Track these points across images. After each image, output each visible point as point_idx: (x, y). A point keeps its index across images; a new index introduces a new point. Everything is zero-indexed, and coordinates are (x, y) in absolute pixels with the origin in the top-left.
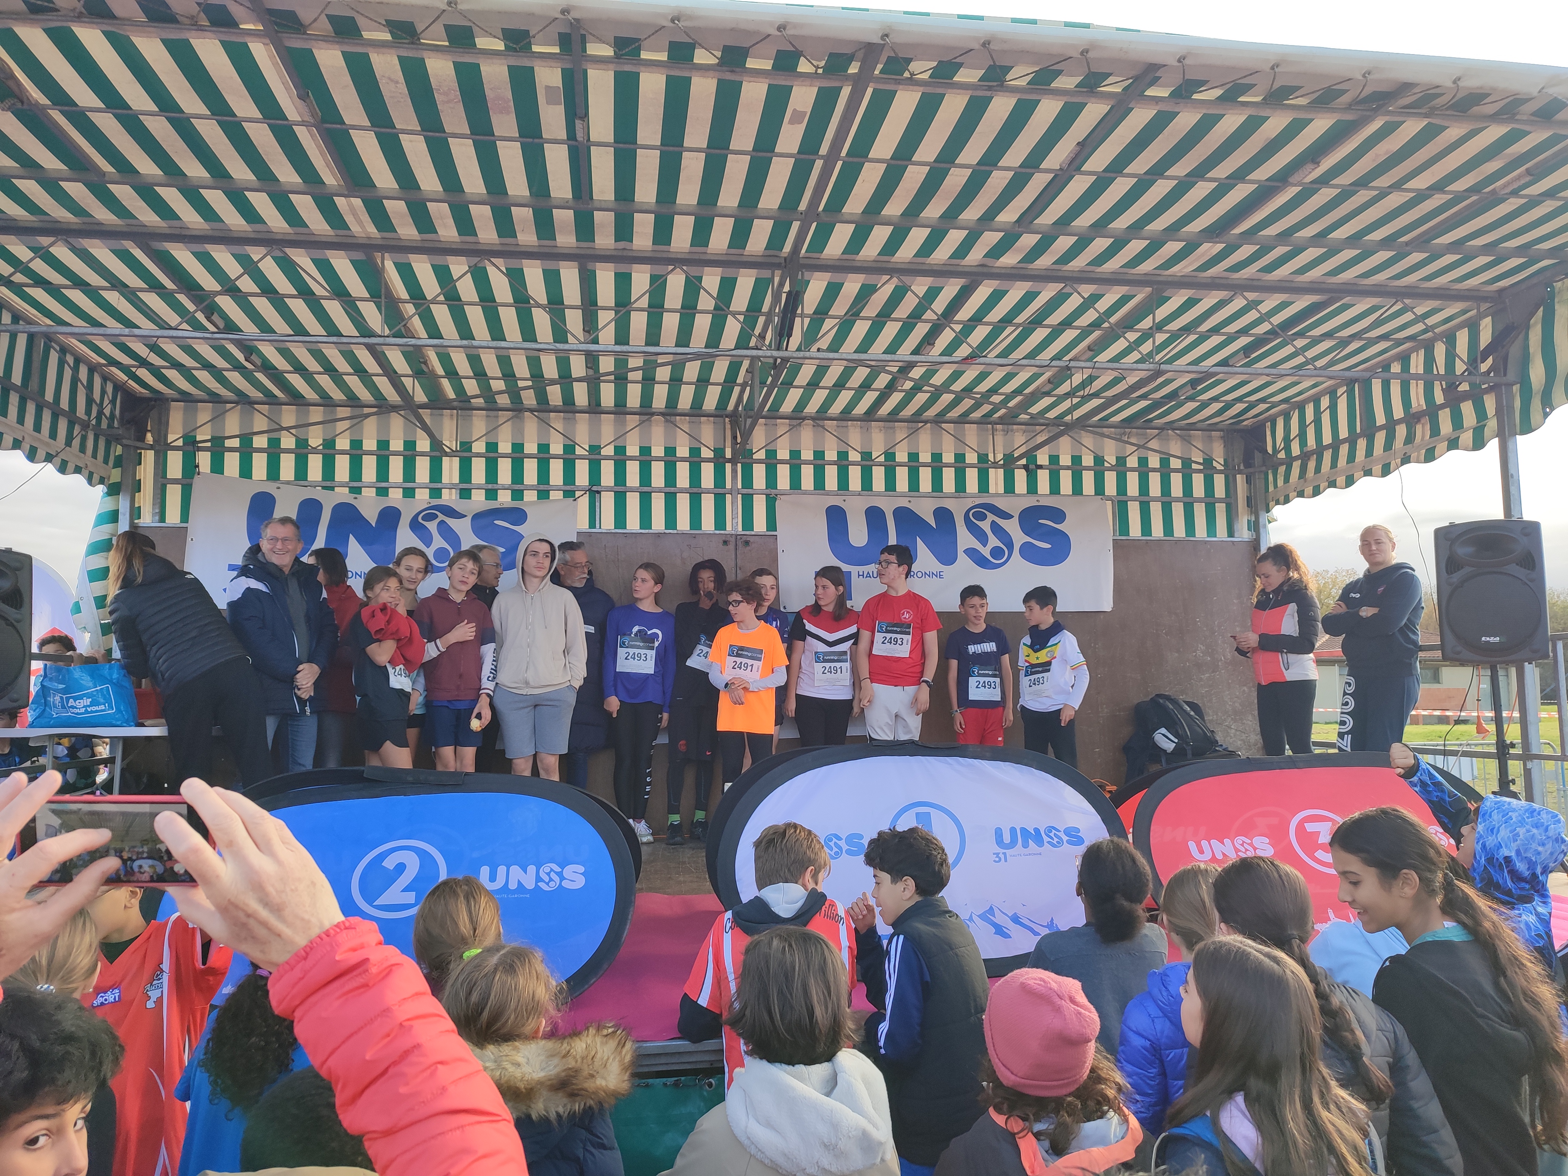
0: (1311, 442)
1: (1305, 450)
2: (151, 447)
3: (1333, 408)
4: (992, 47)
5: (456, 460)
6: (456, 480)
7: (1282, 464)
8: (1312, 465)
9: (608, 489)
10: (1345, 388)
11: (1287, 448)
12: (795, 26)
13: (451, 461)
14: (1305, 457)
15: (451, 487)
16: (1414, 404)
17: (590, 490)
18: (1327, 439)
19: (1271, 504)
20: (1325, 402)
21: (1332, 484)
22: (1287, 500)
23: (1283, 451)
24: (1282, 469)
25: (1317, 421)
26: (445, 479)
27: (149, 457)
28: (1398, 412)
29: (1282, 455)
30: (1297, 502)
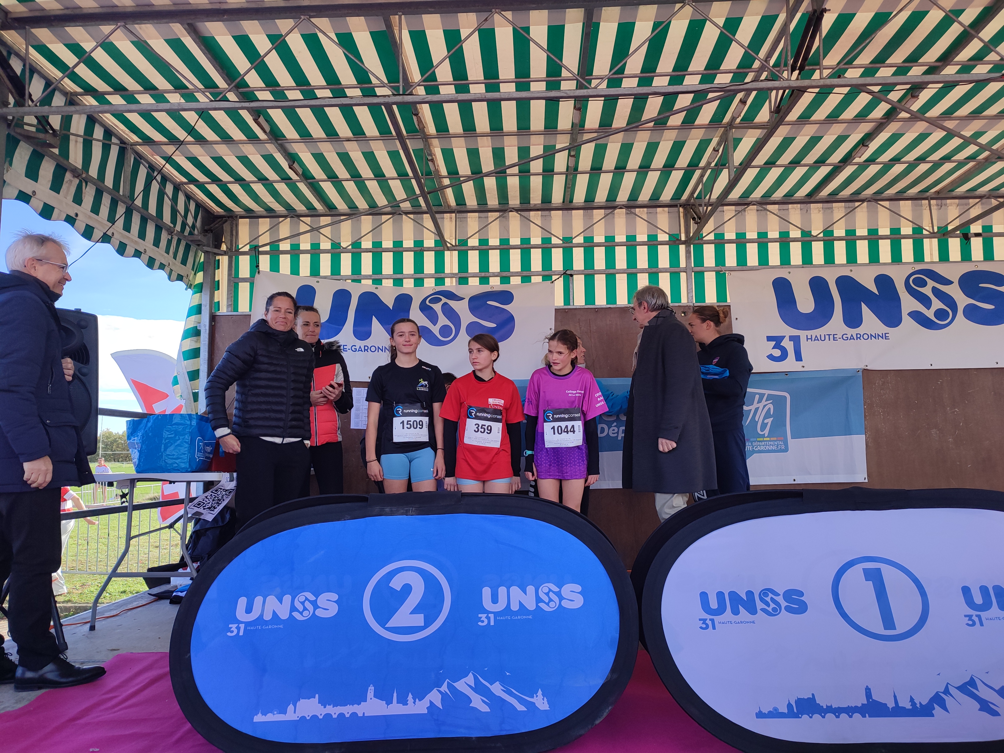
2: (225, 253)
5: (456, 253)
6: (456, 270)
9: (579, 273)
13: (451, 256)
15: (452, 276)
17: (565, 273)
26: (447, 270)
27: (224, 260)
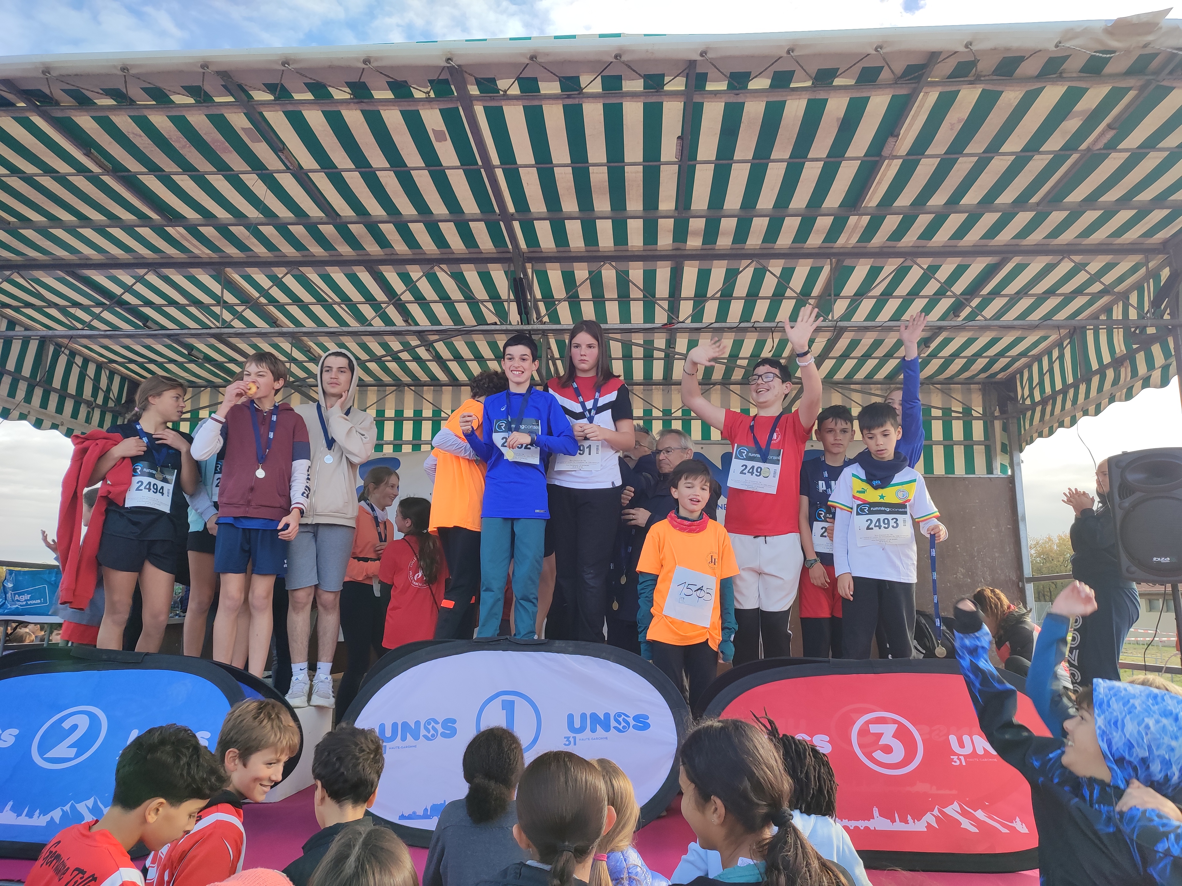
0: (1048, 390)
1: (1044, 396)
3: (1061, 357)
4: (539, 60)
7: (1027, 409)
8: (1049, 409)
10: (1069, 340)
11: (1031, 395)
12: (377, 59)
14: (1044, 402)
16: (1118, 351)
18: (1059, 386)
19: (1024, 444)
20: (1055, 354)
21: (1061, 425)
22: (1032, 441)
23: (1029, 398)
24: (1029, 414)
25: (1051, 370)
28: (1107, 359)
29: (1028, 402)
30: (1039, 441)
